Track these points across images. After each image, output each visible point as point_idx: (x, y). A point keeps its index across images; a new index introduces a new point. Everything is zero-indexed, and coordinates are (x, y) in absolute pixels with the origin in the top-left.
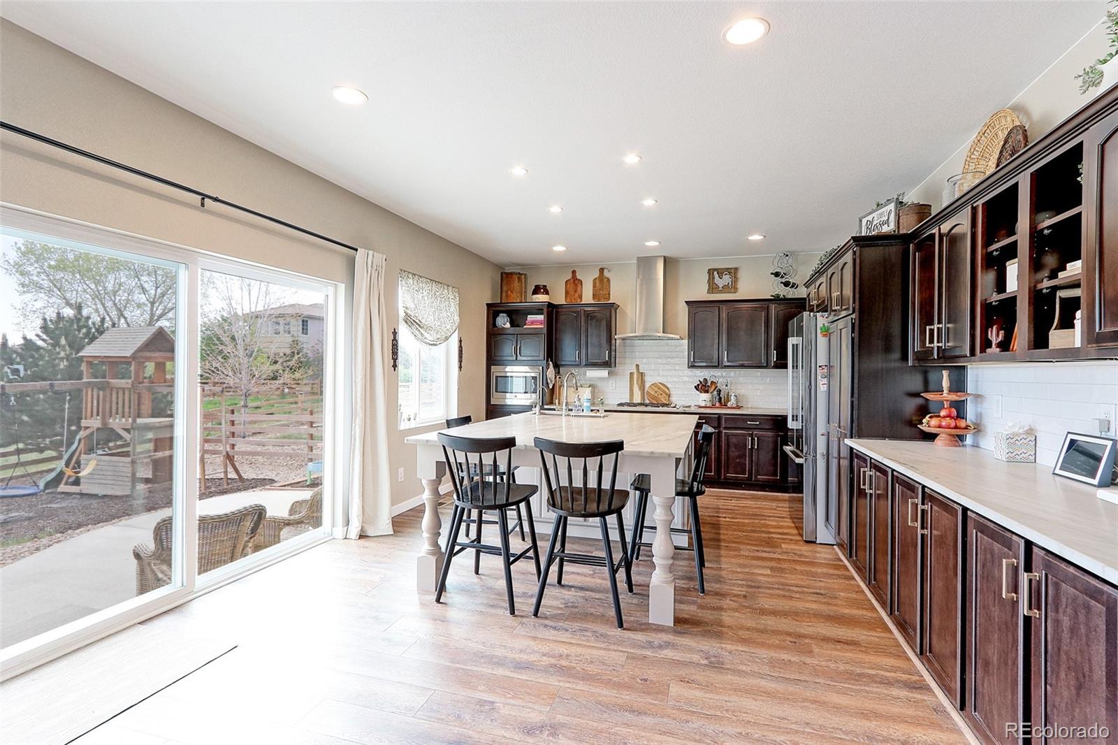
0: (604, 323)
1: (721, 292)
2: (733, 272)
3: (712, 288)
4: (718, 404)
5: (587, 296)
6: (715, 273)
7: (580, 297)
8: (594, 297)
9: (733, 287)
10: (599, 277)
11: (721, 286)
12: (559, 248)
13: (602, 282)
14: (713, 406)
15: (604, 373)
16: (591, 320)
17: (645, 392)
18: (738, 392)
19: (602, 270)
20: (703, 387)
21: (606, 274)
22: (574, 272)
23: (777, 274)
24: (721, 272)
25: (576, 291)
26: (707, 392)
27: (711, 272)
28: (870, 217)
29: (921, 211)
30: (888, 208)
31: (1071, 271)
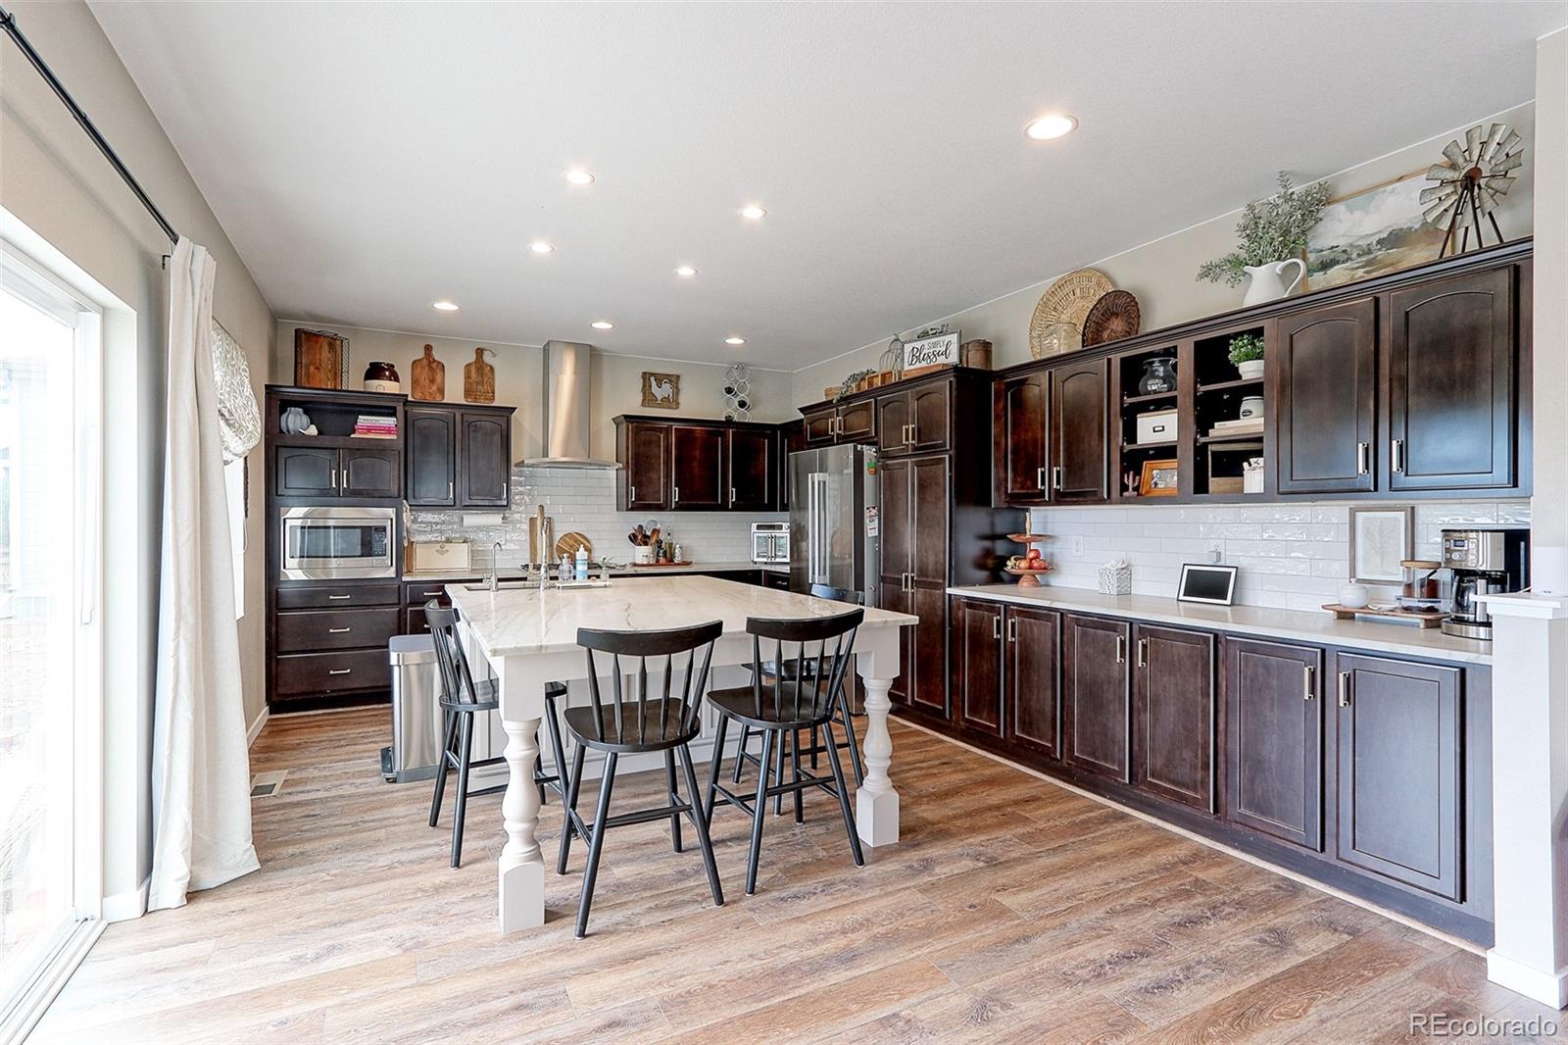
0: (497, 438)
1: (660, 406)
2: (674, 380)
3: (648, 399)
4: (662, 560)
5: (454, 391)
6: (652, 379)
7: (441, 391)
8: (468, 393)
9: (672, 402)
10: (476, 362)
11: (659, 399)
12: (445, 306)
13: (480, 372)
14: (657, 563)
15: (494, 519)
16: (475, 431)
17: (555, 547)
18: (686, 543)
19: (480, 352)
20: (639, 538)
21: (487, 358)
22: (428, 348)
23: (729, 391)
24: (660, 379)
25: (432, 381)
26: (646, 544)
27: (646, 376)
28: (918, 345)
29: (986, 348)
30: (947, 338)
31: (1222, 429)
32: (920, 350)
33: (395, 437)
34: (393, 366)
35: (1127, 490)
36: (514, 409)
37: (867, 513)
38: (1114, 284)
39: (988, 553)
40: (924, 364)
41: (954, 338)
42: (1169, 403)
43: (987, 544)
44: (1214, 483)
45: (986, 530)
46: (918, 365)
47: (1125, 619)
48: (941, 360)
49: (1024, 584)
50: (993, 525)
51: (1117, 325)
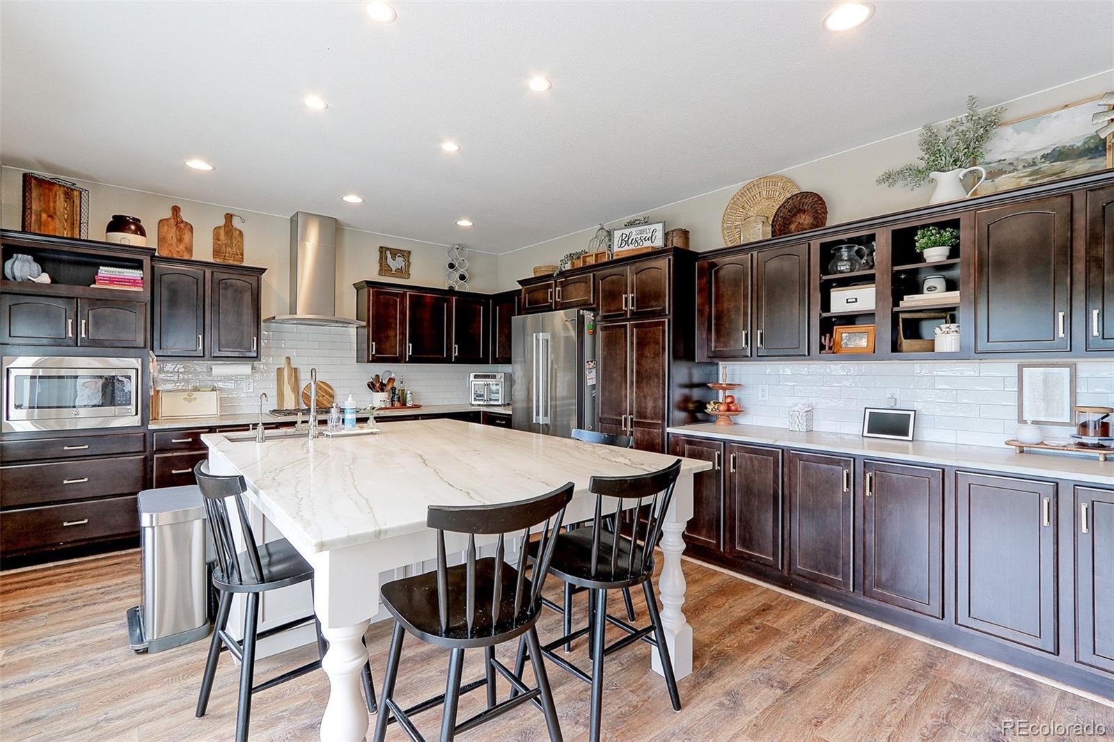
0: (247, 297)
1: (393, 275)
2: (406, 254)
3: (384, 269)
4: (397, 404)
6: (388, 252)
7: (189, 250)
8: (216, 253)
9: (404, 272)
10: (224, 225)
11: (394, 269)
12: (199, 165)
13: (228, 232)
14: (393, 407)
15: (244, 369)
16: (224, 288)
17: (301, 393)
18: (415, 389)
19: (229, 217)
20: (376, 385)
21: (236, 223)
22: (176, 210)
23: (451, 266)
24: (395, 253)
25: (180, 240)
26: (382, 390)
27: (382, 250)
28: (627, 231)
29: (685, 234)
30: (652, 227)
31: (909, 301)
32: (628, 236)
33: (141, 289)
34: (139, 221)
35: (824, 349)
36: (265, 270)
37: (587, 366)
38: (798, 187)
39: (687, 399)
40: (632, 247)
41: (659, 227)
42: (869, 279)
43: (686, 391)
44: (906, 343)
45: (685, 380)
46: (626, 248)
47: (849, 456)
48: (647, 244)
49: (722, 423)
50: (690, 375)
51: (805, 219)
